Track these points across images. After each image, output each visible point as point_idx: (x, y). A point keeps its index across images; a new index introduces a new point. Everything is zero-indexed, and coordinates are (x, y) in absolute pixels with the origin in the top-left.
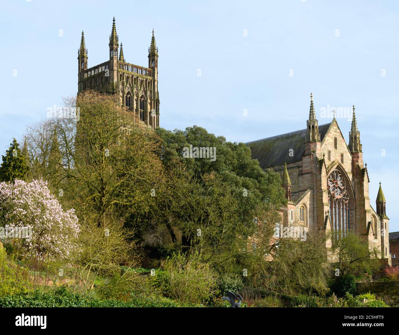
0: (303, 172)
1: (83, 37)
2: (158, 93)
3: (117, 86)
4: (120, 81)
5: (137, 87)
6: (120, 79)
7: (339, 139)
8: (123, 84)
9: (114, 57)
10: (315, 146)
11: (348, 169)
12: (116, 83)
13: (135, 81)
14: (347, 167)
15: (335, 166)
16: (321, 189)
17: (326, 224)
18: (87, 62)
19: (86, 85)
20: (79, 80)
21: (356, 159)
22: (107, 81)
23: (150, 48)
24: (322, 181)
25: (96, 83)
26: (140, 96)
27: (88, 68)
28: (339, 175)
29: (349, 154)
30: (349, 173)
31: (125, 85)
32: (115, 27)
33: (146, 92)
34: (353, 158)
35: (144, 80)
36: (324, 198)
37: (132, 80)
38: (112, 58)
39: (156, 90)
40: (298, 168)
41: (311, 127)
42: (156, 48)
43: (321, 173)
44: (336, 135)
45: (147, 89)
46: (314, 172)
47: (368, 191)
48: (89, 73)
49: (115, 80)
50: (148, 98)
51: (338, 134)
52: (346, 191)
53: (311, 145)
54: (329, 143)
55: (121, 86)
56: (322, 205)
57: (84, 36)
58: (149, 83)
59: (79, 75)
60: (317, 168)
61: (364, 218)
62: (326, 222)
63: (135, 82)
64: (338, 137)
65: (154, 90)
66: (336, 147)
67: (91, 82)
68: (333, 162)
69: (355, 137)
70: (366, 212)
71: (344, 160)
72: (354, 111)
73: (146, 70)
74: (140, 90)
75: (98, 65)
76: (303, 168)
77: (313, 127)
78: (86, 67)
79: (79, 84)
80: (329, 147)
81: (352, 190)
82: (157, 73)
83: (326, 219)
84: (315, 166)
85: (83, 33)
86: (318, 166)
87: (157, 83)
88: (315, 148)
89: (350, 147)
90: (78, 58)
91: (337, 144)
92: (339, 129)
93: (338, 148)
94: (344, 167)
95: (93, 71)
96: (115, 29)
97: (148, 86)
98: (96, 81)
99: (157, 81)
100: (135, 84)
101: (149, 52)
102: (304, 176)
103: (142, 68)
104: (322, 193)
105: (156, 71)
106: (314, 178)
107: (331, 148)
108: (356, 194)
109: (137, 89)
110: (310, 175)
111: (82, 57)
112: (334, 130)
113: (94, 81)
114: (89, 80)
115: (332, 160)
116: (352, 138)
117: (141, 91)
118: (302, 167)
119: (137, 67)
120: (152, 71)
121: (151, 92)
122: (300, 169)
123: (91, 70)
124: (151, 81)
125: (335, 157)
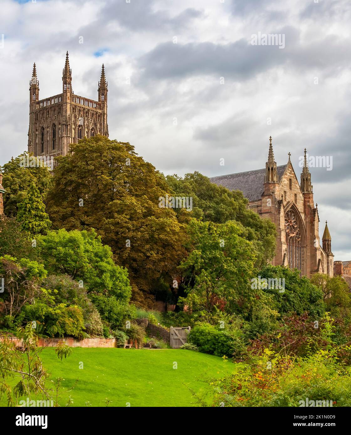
0: (262, 212)
1: (34, 69)
2: (107, 126)
3: (70, 119)
4: (73, 113)
5: (88, 120)
6: (73, 111)
7: (294, 180)
8: (75, 117)
9: (68, 90)
10: (274, 187)
11: (301, 209)
12: (69, 116)
13: (86, 113)
14: (300, 207)
15: (290, 206)
16: (280, 228)
17: (284, 262)
18: (38, 93)
19: (37, 116)
20: (31, 111)
21: (308, 200)
22: (60, 113)
23: (100, 82)
24: (281, 221)
25: (49, 115)
26: (91, 128)
27: (39, 100)
28: (293, 214)
29: (301, 195)
30: (301, 213)
31: (77, 117)
32: (68, 61)
33: (95, 125)
34: (305, 198)
35: (95, 113)
36: (282, 237)
37: (84, 113)
38: (65, 91)
39: (105, 123)
40: (257, 207)
41: (271, 169)
42: (106, 83)
43: (279, 213)
44: (291, 176)
45: (97, 122)
46: (273, 212)
47: (318, 230)
48: (41, 104)
49: (68, 112)
50: (98, 130)
51: (293, 176)
52: (298, 229)
53: (270, 186)
54: (285, 185)
55: (73, 119)
56: (281, 243)
57: (36, 68)
58: (99, 116)
59: (30, 106)
60: (276, 208)
61: (314, 255)
62: (284, 259)
63: (86, 115)
64: (292, 179)
65: (104, 124)
66: (291, 189)
67: (43, 113)
68: (289, 202)
69: (307, 179)
70: (316, 250)
71: (298, 201)
72: (305, 154)
73: (96, 103)
74: (91, 122)
75: (50, 97)
76: (263, 207)
77: (272, 169)
78: (37, 98)
79: (31, 115)
80: (285, 189)
81: (304, 229)
82: (107, 107)
83: (284, 257)
84: (274, 206)
85: (35, 65)
86: (276, 206)
87: (107, 116)
88: (274, 189)
89: (302, 188)
90: (30, 90)
91: (292, 185)
92: (294, 172)
93: (292, 189)
94: (298, 207)
95: (45, 103)
96: (69, 63)
97: (99, 119)
98: (49, 113)
99: (107, 114)
100: (86, 117)
101: (99, 86)
102: (263, 215)
103: (92, 102)
104: (280, 232)
105: (106, 105)
106: (273, 218)
107: (287, 189)
108: (307, 232)
109: (88, 122)
110: (269, 214)
111: (34, 89)
112: (289, 172)
113: (46, 113)
114: (41, 112)
115: (287, 201)
116: (304, 179)
117: (92, 124)
118: (261, 206)
119: (88, 100)
120: (102, 104)
121: (101, 125)
122: (259, 208)
123: (43, 101)
124: (101, 114)
125: (290, 198)
